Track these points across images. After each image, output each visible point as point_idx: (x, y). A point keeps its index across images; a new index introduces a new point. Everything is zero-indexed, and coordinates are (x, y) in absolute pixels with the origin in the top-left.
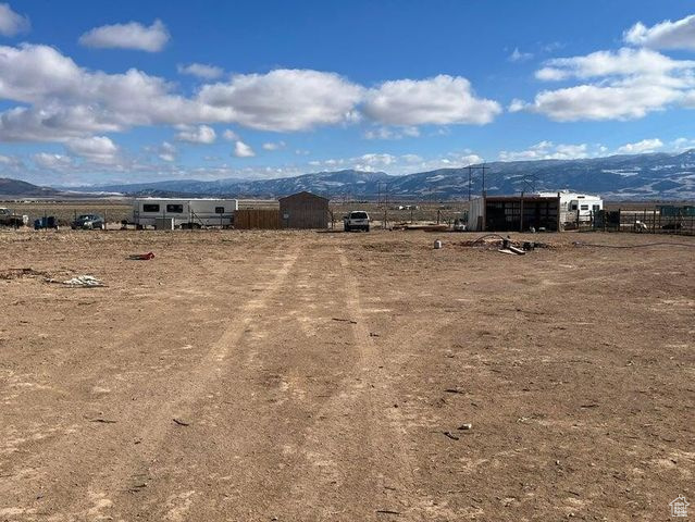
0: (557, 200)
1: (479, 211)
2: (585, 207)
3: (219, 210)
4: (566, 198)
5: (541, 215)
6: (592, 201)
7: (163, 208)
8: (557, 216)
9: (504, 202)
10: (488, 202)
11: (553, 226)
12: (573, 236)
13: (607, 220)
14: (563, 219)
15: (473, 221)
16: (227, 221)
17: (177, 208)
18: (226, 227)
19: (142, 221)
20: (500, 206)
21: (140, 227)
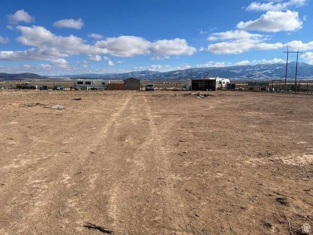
0: (215, 80)
1: (190, 84)
2: (224, 83)
3: (103, 84)
4: (218, 80)
5: (210, 85)
6: (226, 81)
7: (84, 83)
8: (215, 86)
9: (198, 81)
10: (193, 81)
11: (213, 89)
12: (220, 92)
13: (231, 87)
14: (217, 86)
15: (188, 87)
16: (106, 87)
17: (89, 83)
18: (106, 89)
19: (77, 88)
20: (197, 82)
21: (76, 90)
